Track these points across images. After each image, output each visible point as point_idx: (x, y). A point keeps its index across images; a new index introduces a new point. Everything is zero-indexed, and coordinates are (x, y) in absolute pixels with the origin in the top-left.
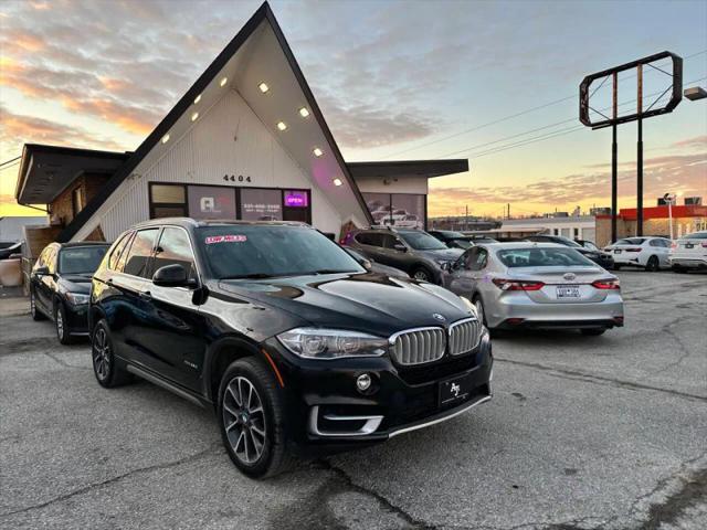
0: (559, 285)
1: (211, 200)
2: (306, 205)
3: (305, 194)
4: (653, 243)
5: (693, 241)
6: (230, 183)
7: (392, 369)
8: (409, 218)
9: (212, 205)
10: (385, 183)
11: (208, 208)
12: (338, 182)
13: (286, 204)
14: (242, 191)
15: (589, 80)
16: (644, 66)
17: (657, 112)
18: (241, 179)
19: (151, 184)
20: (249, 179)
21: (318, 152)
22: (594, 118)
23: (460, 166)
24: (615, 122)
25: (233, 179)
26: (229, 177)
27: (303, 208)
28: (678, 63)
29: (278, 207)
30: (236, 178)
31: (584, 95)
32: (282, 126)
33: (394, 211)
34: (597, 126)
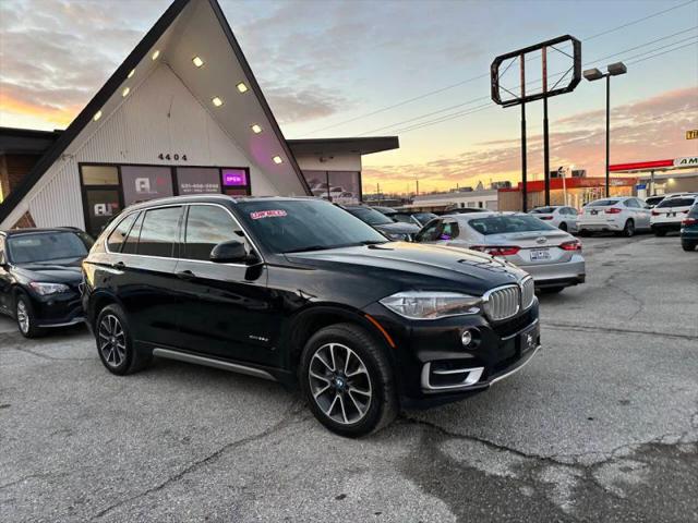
0: (533, 249)
1: (147, 180)
2: (245, 183)
3: (244, 172)
4: (562, 211)
5: (597, 208)
6: (165, 162)
7: (485, 323)
8: (345, 195)
9: (147, 185)
10: (321, 161)
11: (143, 189)
12: (278, 160)
13: (225, 183)
14: (178, 170)
15: (499, 61)
16: (548, 48)
17: (560, 92)
18: (176, 157)
19: (81, 165)
20: (185, 158)
21: (257, 129)
23: (390, 143)
24: (523, 100)
25: (168, 157)
26: (164, 156)
27: (242, 187)
28: (577, 45)
29: (217, 186)
30: (172, 156)
31: (495, 75)
32: (217, 102)
33: (331, 189)
34: (507, 104)
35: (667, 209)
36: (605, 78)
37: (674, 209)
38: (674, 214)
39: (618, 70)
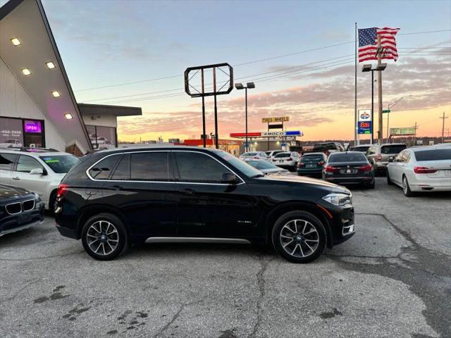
2: (40, 131)
3: (39, 124)
8: (107, 143)
10: (92, 118)
12: (69, 117)
13: (26, 131)
15: (188, 70)
16: (216, 68)
17: (223, 93)
21: (56, 94)
22: (192, 91)
24: (203, 95)
27: (38, 134)
28: (231, 69)
29: (20, 132)
31: (186, 78)
32: (26, 72)
33: (98, 138)
34: (194, 96)
35: (280, 159)
36: (245, 89)
37: (283, 158)
38: (283, 161)
39: (251, 86)
